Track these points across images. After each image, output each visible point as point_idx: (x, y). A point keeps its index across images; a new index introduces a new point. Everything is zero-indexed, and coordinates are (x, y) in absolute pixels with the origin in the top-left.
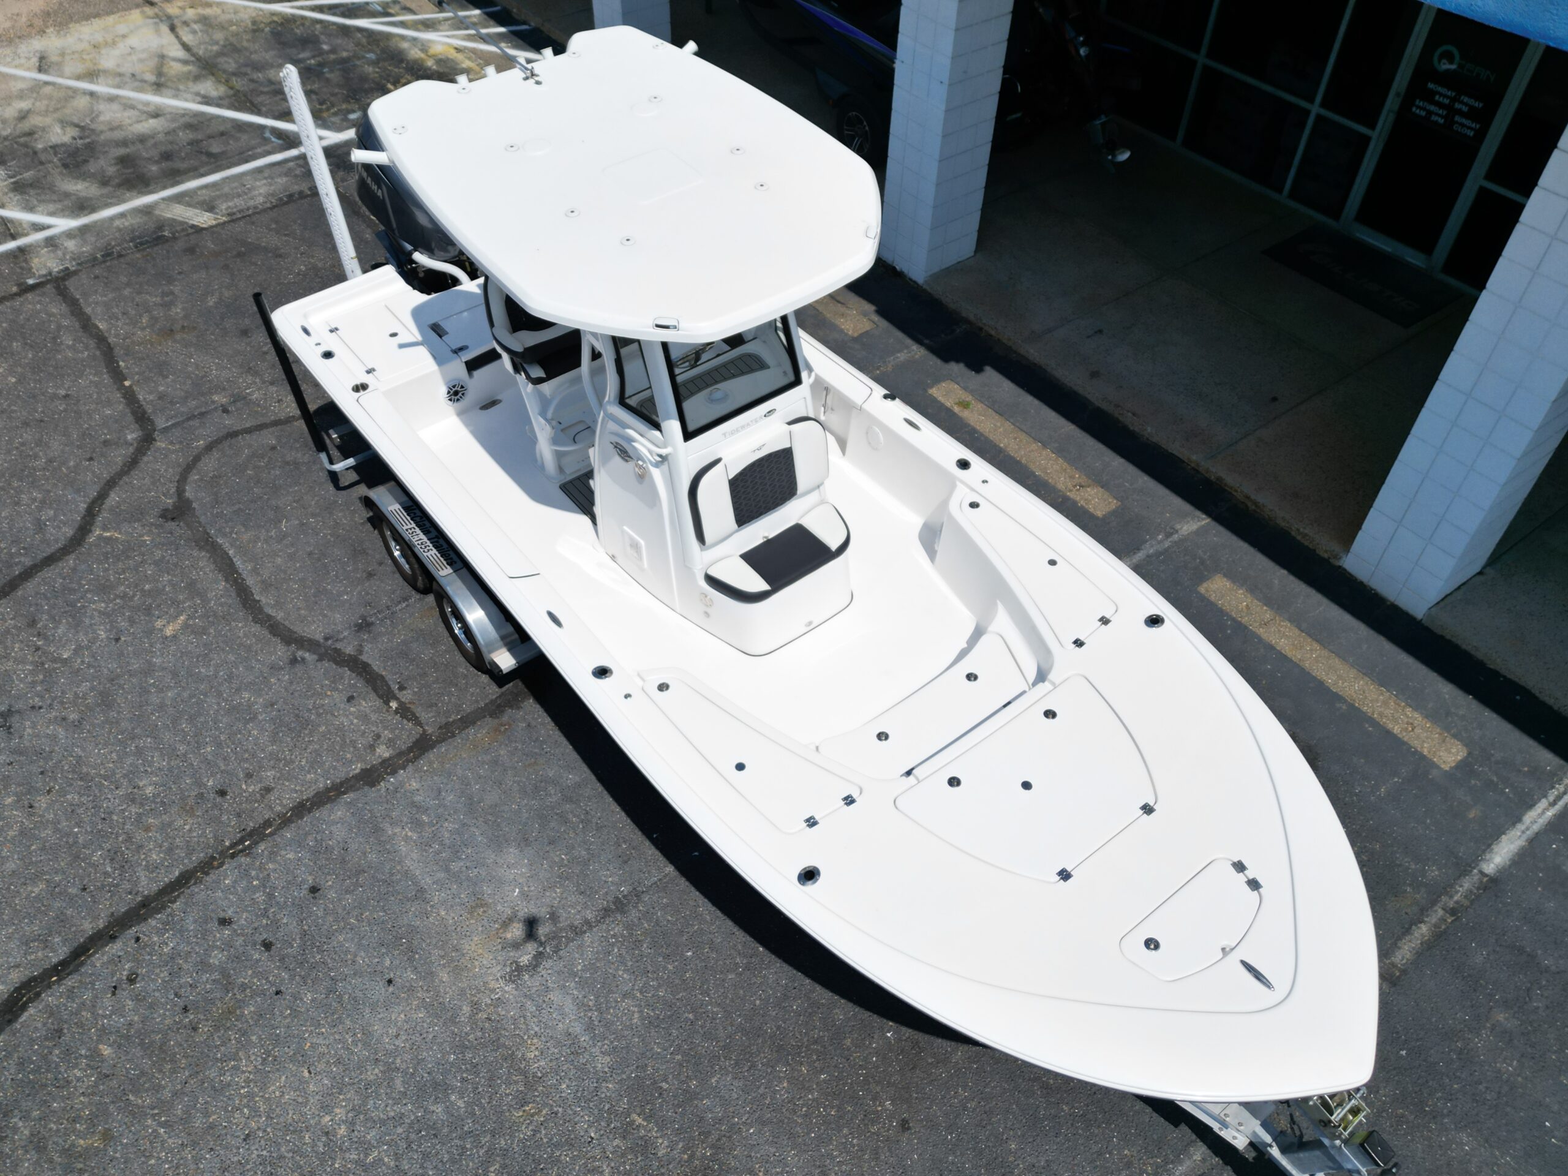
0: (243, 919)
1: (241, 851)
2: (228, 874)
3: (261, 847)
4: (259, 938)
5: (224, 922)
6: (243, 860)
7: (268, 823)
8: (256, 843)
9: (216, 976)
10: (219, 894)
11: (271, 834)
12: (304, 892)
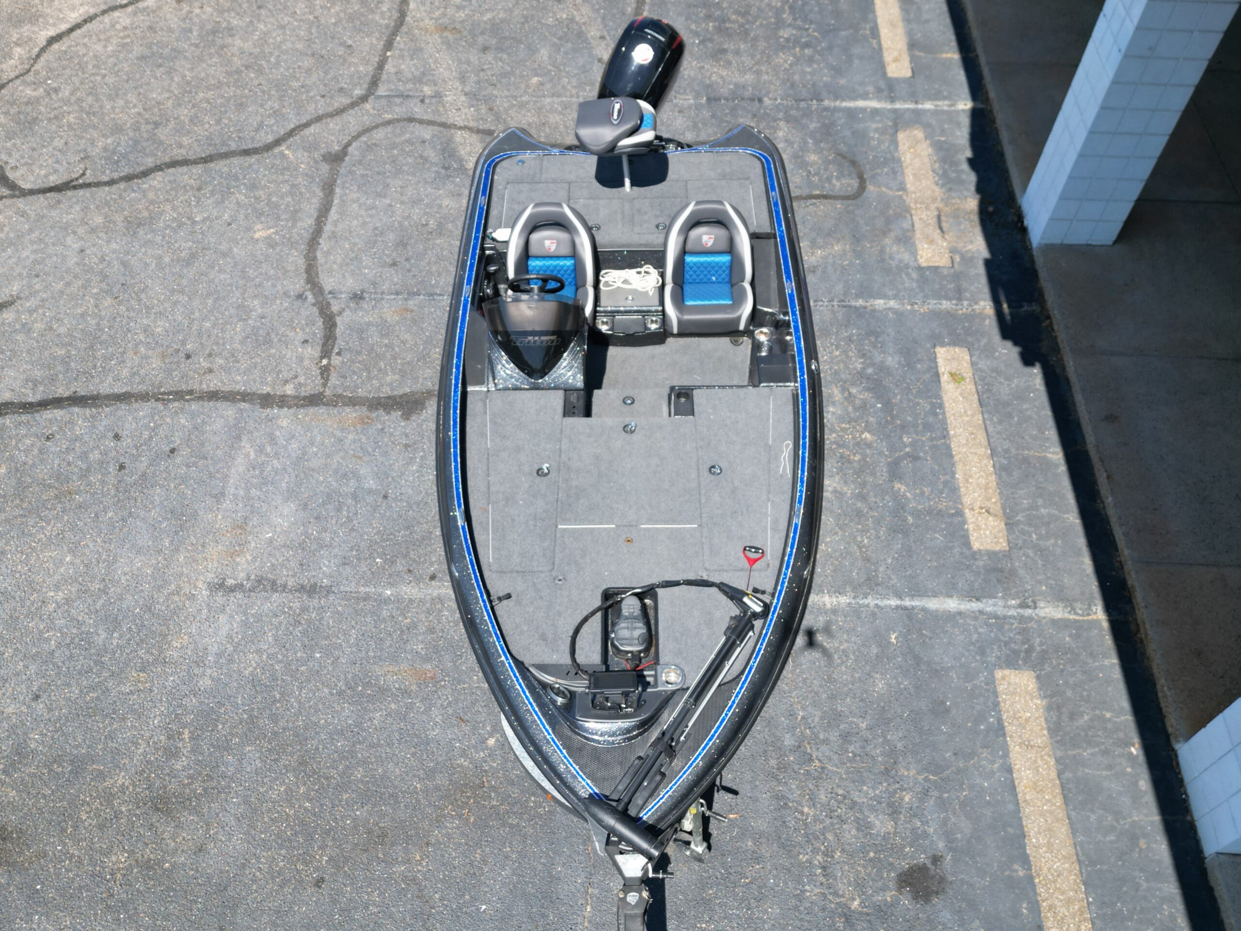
0: (127, 442)
1: (164, 400)
2: (144, 410)
3: (176, 404)
4: (122, 460)
5: (117, 437)
6: (160, 406)
7: (191, 392)
8: (175, 400)
9: (84, 466)
10: (130, 418)
11: (187, 401)
12: (168, 449)
